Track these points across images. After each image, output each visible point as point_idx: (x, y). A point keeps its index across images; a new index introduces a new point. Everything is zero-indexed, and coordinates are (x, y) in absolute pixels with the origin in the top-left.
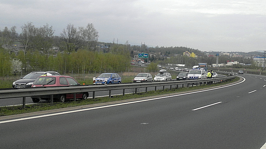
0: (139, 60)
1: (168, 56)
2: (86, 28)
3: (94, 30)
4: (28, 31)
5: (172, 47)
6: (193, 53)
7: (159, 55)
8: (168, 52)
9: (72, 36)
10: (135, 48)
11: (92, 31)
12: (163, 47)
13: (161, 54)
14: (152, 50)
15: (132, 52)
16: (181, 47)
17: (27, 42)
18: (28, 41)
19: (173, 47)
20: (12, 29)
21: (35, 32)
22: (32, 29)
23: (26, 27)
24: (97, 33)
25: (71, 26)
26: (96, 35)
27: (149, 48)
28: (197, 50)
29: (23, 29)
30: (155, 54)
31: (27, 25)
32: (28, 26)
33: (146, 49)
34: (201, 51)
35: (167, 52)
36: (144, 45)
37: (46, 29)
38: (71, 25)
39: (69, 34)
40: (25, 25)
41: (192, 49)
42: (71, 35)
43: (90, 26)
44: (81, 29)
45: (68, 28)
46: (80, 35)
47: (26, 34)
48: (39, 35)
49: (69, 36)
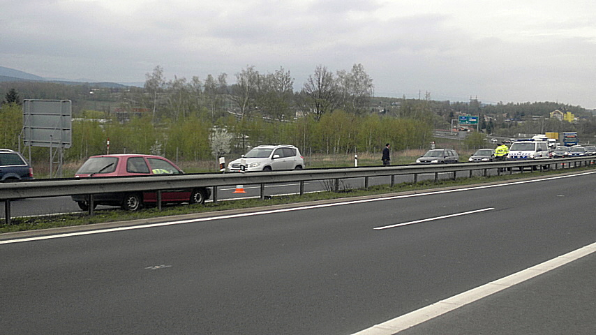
0: (465, 128)
1: (521, 120)
2: (350, 72)
3: (364, 76)
4: (246, 80)
5: (528, 103)
6: (569, 113)
7: (503, 118)
8: (520, 112)
9: (324, 87)
10: (459, 106)
11: (362, 78)
12: (512, 103)
13: (508, 116)
14: (490, 110)
15: (452, 115)
16: (547, 102)
17: (246, 101)
18: (247, 98)
19: (531, 103)
20: (219, 79)
21: (258, 83)
22: (254, 77)
23: (244, 74)
24: (371, 80)
25: (322, 70)
26: (368, 83)
27: (485, 107)
28: (578, 106)
29: (238, 78)
30: (496, 118)
31: (246, 70)
32: (248, 72)
33: (479, 109)
34: (586, 109)
35: (518, 112)
36: (476, 101)
37: (280, 75)
38: (323, 67)
39: (319, 83)
40: (243, 71)
41: (567, 105)
42: (322, 85)
43: (357, 69)
44: (341, 74)
45: (318, 73)
46: (340, 85)
47: (243, 87)
48: (266, 87)
49: (319, 87)
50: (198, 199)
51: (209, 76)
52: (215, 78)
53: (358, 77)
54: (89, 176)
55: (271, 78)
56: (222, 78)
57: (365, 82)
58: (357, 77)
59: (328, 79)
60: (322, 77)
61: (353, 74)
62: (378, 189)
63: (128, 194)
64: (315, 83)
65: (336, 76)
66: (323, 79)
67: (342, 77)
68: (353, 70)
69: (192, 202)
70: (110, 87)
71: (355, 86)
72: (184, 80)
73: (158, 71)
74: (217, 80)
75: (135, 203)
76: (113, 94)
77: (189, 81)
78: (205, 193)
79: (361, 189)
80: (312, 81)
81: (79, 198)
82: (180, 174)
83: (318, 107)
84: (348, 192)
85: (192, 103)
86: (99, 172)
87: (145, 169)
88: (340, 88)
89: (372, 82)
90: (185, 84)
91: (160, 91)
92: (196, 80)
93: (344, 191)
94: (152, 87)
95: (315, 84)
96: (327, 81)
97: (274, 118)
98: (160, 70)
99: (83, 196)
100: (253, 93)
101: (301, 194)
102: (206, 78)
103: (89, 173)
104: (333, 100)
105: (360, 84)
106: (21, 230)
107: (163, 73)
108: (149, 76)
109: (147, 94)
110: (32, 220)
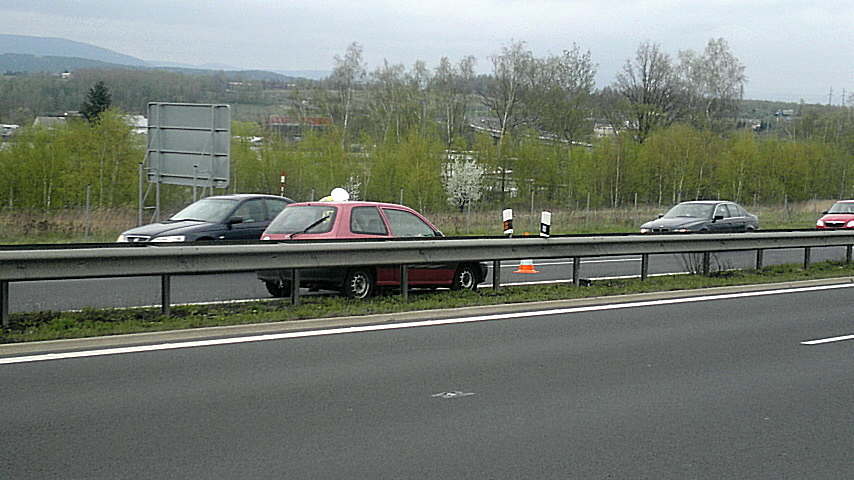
2: (702, 54)
3: (729, 61)
9: (653, 81)
11: (725, 64)
17: (508, 106)
18: (511, 101)
20: (462, 66)
21: (532, 73)
22: (525, 62)
23: (507, 56)
24: (742, 69)
25: (651, 49)
26: (736, 74)
29: (495, 64)
31: (509, 49)
32: (514, 54)
37: (572, 60)
38: (651, 44)
39: (645, 75)
40: (505, 49)
42: (650, 78)
43: (716, 48)
44: (686, 56)
45: (642, 55)
46: (683, 78)
47: (505, 81)
48: (546, 81)
49: (644, 80)
50: (466, 282)
51: (444, 60)
52: (455, 65)
53: (718, 63)
54: (287, 237)
55: (556, 65)
56: (467, 65)
57: (731, 72)
58: (716, 62)
59: (660, 67)
60: (649, 62)
61: (708, 58)
62: (781, 272)
63: (352, 270)
64: (637, 73)
65: (675, 62)
66: (652, 66)
67: (688, 62)
68: (707, 50)
69: (455, 286)
70: (260, 80)
71: (711, 80)
72: (400, 68)
73: (355, 52)
74: (458, 67)
75: (364, 287)
76: (267, 91)
77: (409, 69)
78: (477, 271)
79: (751, 271)
80: (630, 71)
81: (269, 275)
82: (438, 237)
83: (641, 119)
84: (726, 276)
85: (413, 109)
86: (305, 232)
87: (379, 228)
88: (683, 84)
89: (745, 73)
90: (401, 76)
91: (358, 87)
92: (420, 67)
93: (718, 275)
94: (342, 81)
95: (636, 76)
96: (661, 70)
97: (559, 138)
98: (358, 49)
99: (278, 272)
100: (521, 93)
101: (642, 278)
102: (438, 64)
103: (287, 233)
104: (670, 104)
105: (721, 75)
106: (192, 326)
107: (362, 55)
108: (339, 61)
109: (334, 92)
110: (203, 310)
